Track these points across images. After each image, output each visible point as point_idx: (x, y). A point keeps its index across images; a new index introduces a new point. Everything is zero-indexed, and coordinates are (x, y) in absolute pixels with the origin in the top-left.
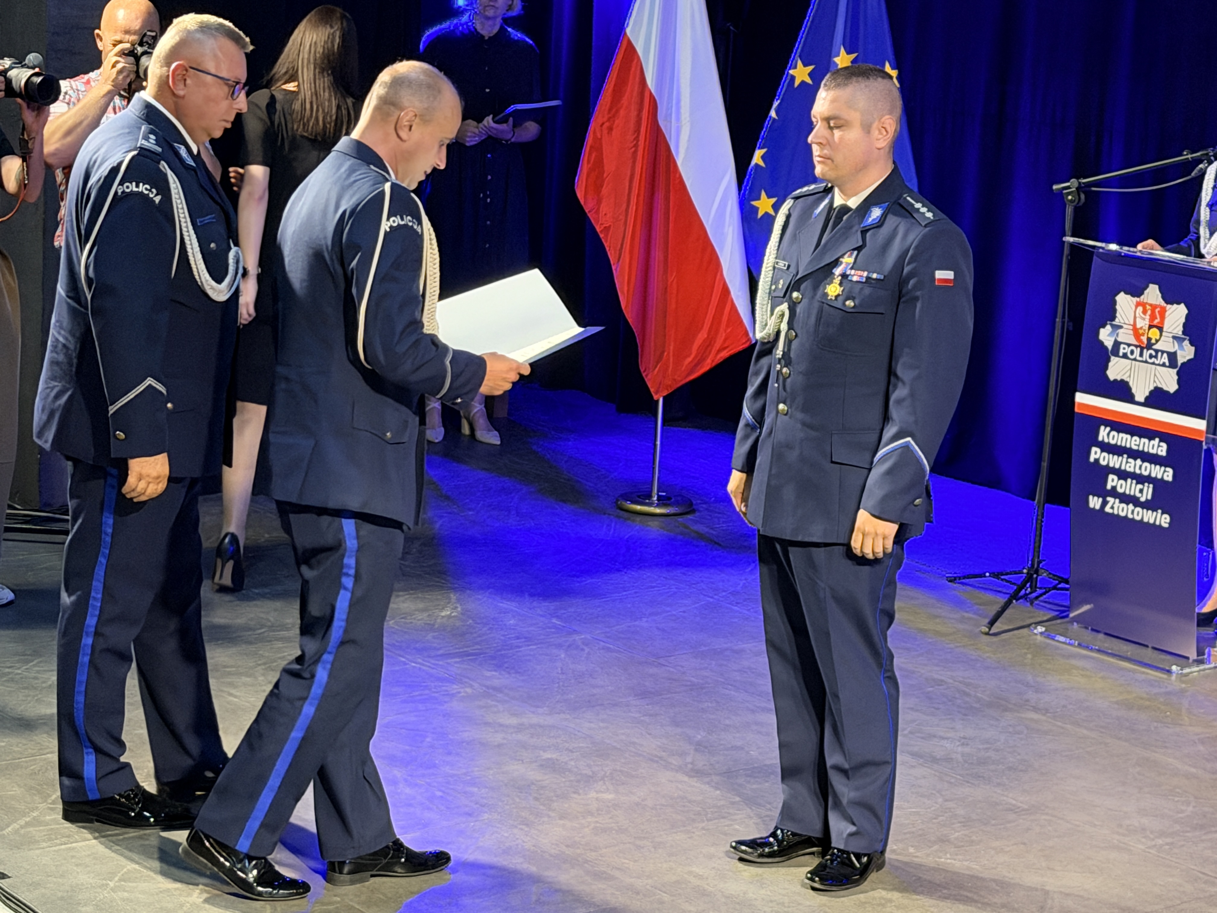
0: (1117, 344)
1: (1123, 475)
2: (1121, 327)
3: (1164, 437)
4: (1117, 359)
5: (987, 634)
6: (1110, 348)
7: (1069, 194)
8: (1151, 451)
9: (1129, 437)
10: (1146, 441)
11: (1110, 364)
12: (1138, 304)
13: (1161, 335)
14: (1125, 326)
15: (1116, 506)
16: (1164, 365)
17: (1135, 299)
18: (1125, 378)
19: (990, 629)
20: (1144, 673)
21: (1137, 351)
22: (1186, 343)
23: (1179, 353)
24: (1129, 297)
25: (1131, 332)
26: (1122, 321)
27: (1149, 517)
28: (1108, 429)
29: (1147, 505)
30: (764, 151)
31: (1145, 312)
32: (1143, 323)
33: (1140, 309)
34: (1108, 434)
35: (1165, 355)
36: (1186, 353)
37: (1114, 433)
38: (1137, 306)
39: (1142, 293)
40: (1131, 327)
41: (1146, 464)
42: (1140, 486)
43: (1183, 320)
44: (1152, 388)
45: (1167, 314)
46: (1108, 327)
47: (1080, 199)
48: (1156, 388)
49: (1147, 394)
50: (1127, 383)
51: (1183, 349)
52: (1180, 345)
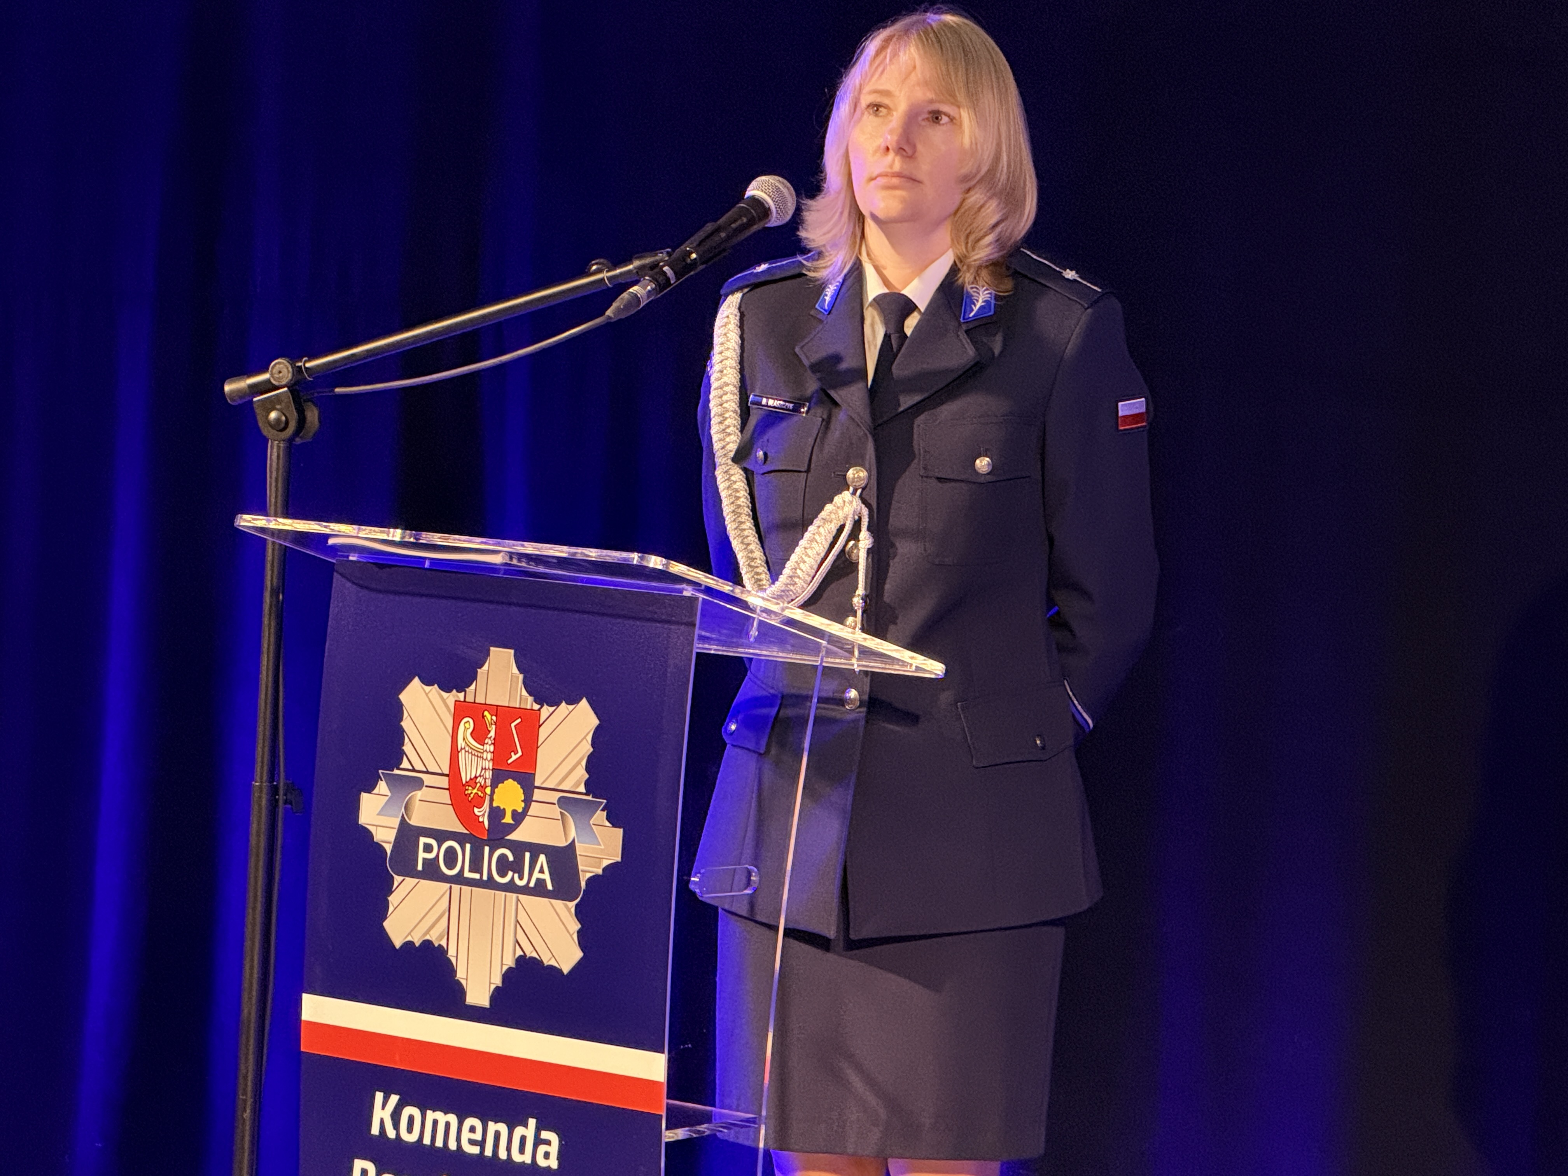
0: (407, 835)
2: (418, 784)
3: (551, 1112)
4: (410, 882)
6: (388, 848)
8: (517, 1157)
9: (452, 1118)
10: (502, 1128)
11: (393, 899)
12: (461, 711)
13: (528, 800)
14: (427, 779)
16: (539, 890)
17: (453, 697)
18: (434, 937)
21: (464, 856)
22: (600, 816)
23: (580, 849)
24: (434, 690)
25: (445, 797)
26: (419, 766)
28: (394, 1098)
31: (479, 735)
32: (476, 766)
33: (467, 725)
34: (396, 1116)
35: (542, 858)
36: (601, 848)
37: (409, 1111)
38: (457, 717)
39: (473, 677)
40: (444, 782)
43: (587, 748)
44: (510, 962)
45: (543, 732)
46: (382, 787)
47: (302, 421)
48: (522, 961)
49: (498, 981)
50: (441, 952)
51: (594, 840)
52: (584, 827)
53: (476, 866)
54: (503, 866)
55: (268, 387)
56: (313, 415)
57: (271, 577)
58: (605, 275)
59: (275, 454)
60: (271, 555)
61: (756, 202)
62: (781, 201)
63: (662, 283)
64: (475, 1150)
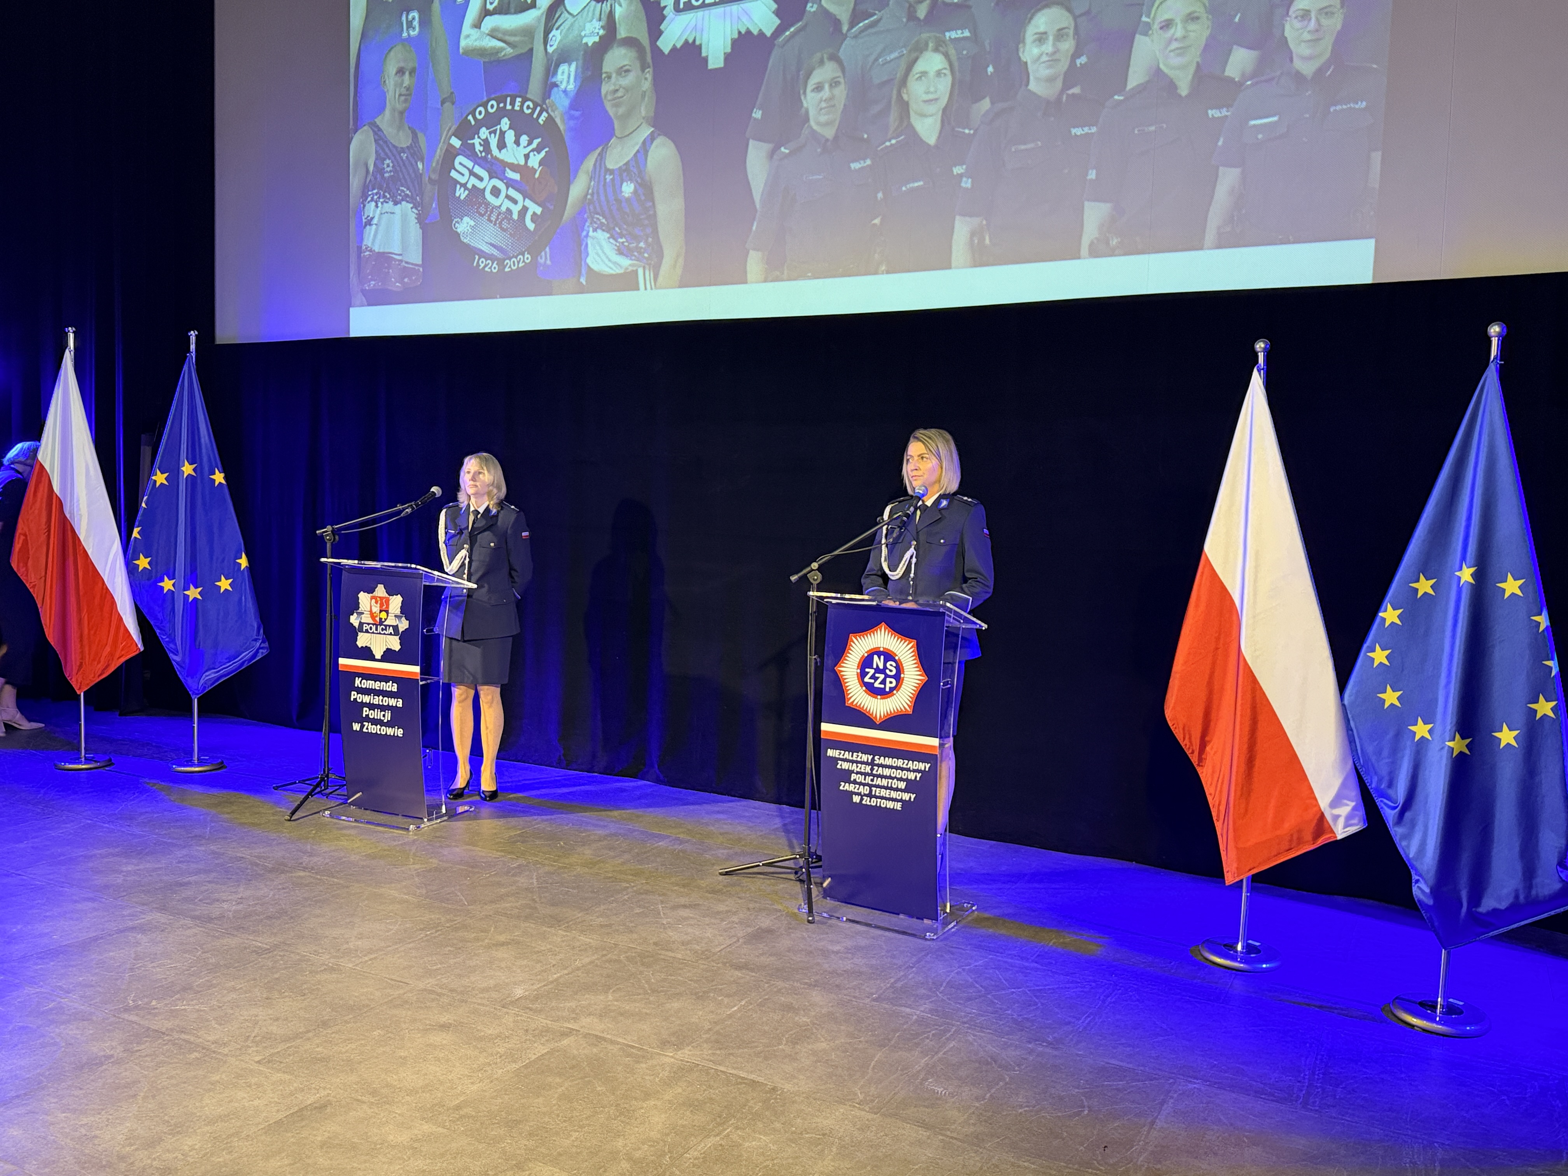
0: (361, 624)
1: (372, 707)
2: (363, 613)
3: (394, 680)
4: (362, 634)
5: (290, 820)
6: (357, 627)
7: (327, 535)
8: (388, 689)
9: (373, 682)
10: (384, 683)
11: (358, 638)
12: (372, 598)
13: (388, 616)
14: (365, 612)
15: (369, 727)
16: (391, 634)
17: (370, 595)
18: (368, 645)
19: (291, 817)
20: (391, 832)
21: (374, 628)
22: (403, 618)
23: (400, 626)
24: (366, 594)
25: (369, 616)
26: (363, 610)
27: (390, 731)
28: (360, 679)
29: (389, 724)
30: (139, 529)
31: (376, 602)
32: (376, 609)
33: (373, 601)
34: (361, 683)
35: (391, 628)
36: (404, 625)
37: (364, 681)
38: (371, 599)
39: (374, 591)
40: (369, 613)
41: (386, 698)
42: (383, 713)
43: (400, 605)
44: (385, 649)
45: (390, 602)
46: (355, 614)
47: (334, 539)
48: (387, 649)
49: (382, 653)
50: (370, 648)
51: (402, 623)
52: (400, 620)
53: (377, 629)
54: (383, 630)
55: (326, 532)
56: (337, 537)
57: (329, 572)
58: (401, 507)
59: (329, 546)
60: (329, 567)
61: (433, 492)
62: (438, 492)
63: (413, 508)
64: (378, 688)
